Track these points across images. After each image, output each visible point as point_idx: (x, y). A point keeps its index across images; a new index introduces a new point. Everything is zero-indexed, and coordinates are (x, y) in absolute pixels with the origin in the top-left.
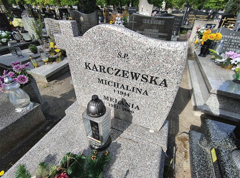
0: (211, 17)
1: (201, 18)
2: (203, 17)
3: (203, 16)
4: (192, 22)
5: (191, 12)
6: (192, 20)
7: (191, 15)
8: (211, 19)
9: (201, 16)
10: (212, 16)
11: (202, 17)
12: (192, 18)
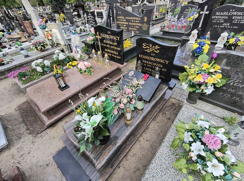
3: (135, 18)
4: (124, 28)
5: (119, 12)
7: (120, 17)
8: (146, 23)
9: (132, 18)
12: (122, 22)
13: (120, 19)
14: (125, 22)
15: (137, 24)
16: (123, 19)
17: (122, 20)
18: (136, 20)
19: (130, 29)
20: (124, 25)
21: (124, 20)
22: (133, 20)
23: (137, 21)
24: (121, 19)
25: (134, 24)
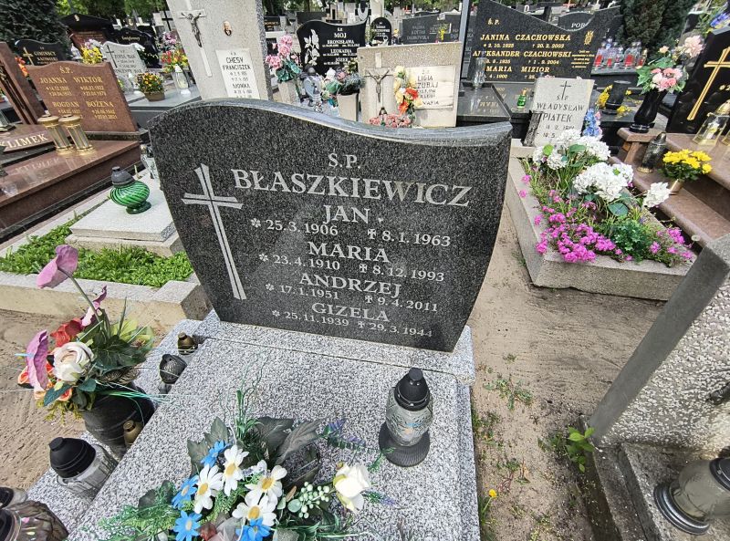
0: (587, 41)
1: (540, 46)
2: (548, 41)
3: (551, 37)
4: (501, 69)
5: (490, 22)
6: (498, 59)
7: (493, 36)
8: (588, 47)
9: (539, 37)
10: (590, 35)
11: (545, 43)
12: (496, 50)
13: (488, 42)
14: (510, 49)
15: (555, 54)
16: (502, 42)
17: (498, 46)
18: (553, 42)
19: (524, 69)
20: (504, 61)
21: (507, 46)
22: (541, 42)
23: (554, 46)
24: (493, 42)
25: (545, 54)
